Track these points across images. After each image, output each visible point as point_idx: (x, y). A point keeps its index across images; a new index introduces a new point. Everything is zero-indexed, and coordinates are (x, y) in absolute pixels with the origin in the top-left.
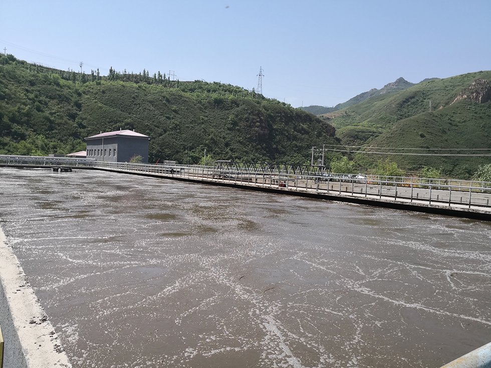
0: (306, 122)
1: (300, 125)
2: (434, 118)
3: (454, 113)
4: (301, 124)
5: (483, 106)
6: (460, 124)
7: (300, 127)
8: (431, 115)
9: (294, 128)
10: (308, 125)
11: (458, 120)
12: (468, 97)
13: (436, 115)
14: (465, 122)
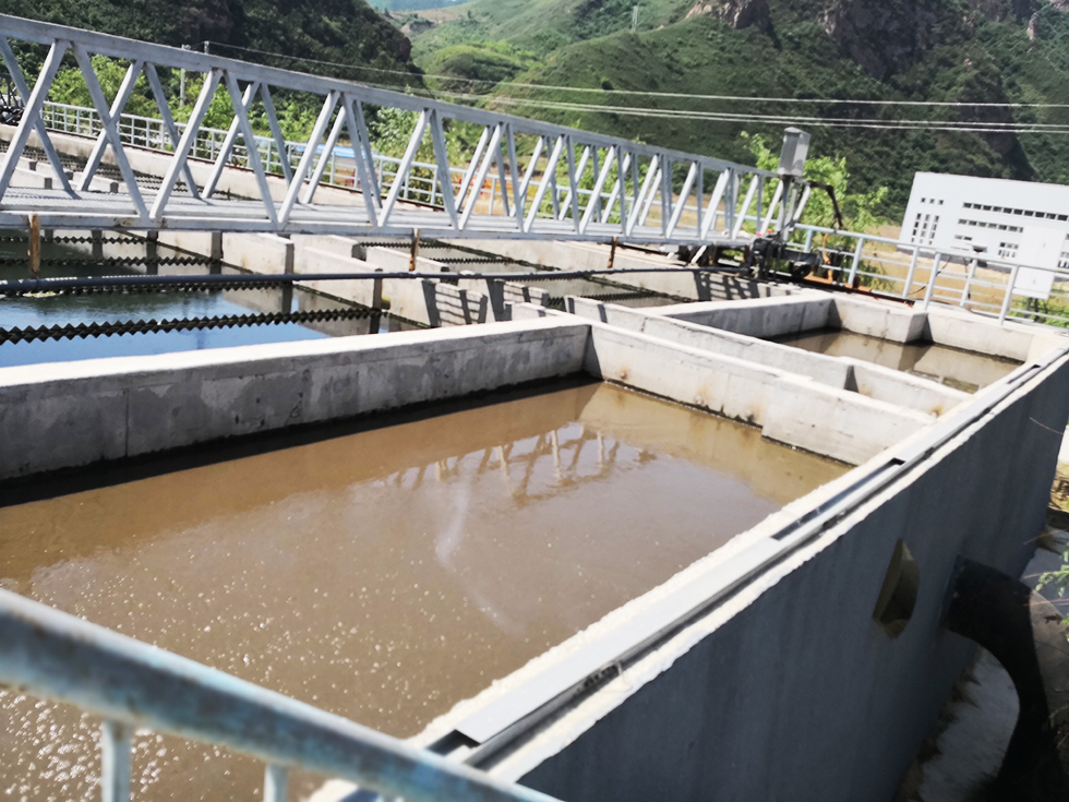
0: (338, 14)
1: (321, 20)
2: (638, 49)
3: (680, 43)
4: (326, 19)
5: (740, 36)
6: (688, 71)
7: (321, 25)
8: (632, 40)
9: (306, 26)
10: (343, 23)
11: (686, 60)
12: (715, 12)
13: (643, 41)
14: (698, 66)
